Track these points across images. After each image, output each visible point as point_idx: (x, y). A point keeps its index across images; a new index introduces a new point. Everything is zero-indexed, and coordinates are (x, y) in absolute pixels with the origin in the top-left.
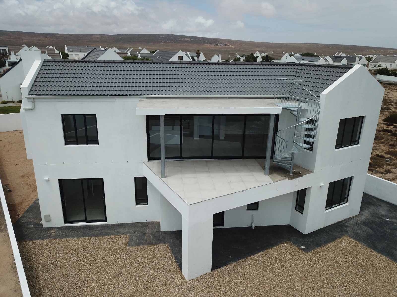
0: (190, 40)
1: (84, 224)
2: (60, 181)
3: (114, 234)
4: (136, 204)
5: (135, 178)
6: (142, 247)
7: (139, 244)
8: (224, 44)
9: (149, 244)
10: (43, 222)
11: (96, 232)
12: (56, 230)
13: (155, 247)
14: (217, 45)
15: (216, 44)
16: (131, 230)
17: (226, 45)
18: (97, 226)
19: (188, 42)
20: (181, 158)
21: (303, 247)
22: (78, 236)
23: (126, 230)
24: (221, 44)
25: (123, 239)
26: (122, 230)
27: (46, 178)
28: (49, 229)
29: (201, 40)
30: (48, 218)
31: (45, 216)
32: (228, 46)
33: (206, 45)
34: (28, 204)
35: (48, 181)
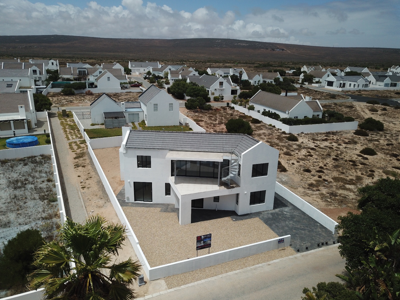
0: (246, 45)
1: (143, 202)
2: (134, 182)
3: (155, 207)
4: (166, 195)
5: (166, 183)
6: (166, 213)
7: (165, 212)
8: (281, 49)
9: (169, 212)
10: (126, 199)
11: (148, 206)
12: (131, 203)
13: (171, 213)
14: (274, 50)
15: (272, 49)
16: (162, 206)
17: (283, 50)
18: (148, 204)
19: (243, 47)
20: (186, 176)
21: (234, 219)
22: (140, 206)
23: (160, 206)
24: (278, 49)
25: (159, 209)
26: (158, 206)
27: (129, 181)
28: (128, 203)
29: (257, 45)
30: (128, 199)
31: (127, 197)
32: (285, 51)
33: (262, 50)
34: (118, 192)
35: (129, 182)
